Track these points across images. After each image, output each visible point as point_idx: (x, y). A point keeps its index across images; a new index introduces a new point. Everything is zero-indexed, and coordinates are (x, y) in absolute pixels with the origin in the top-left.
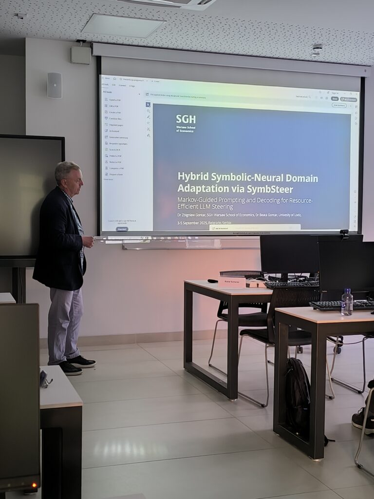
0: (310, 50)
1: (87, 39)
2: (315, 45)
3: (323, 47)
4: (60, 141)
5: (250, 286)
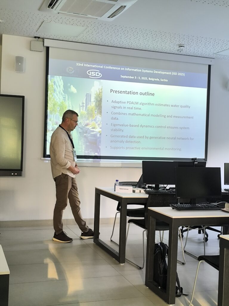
0: (177, 48)
1: (41, 37)
2: (180, 44)
3: (185, 46)
4: (22, 98)
5: (136, 192)
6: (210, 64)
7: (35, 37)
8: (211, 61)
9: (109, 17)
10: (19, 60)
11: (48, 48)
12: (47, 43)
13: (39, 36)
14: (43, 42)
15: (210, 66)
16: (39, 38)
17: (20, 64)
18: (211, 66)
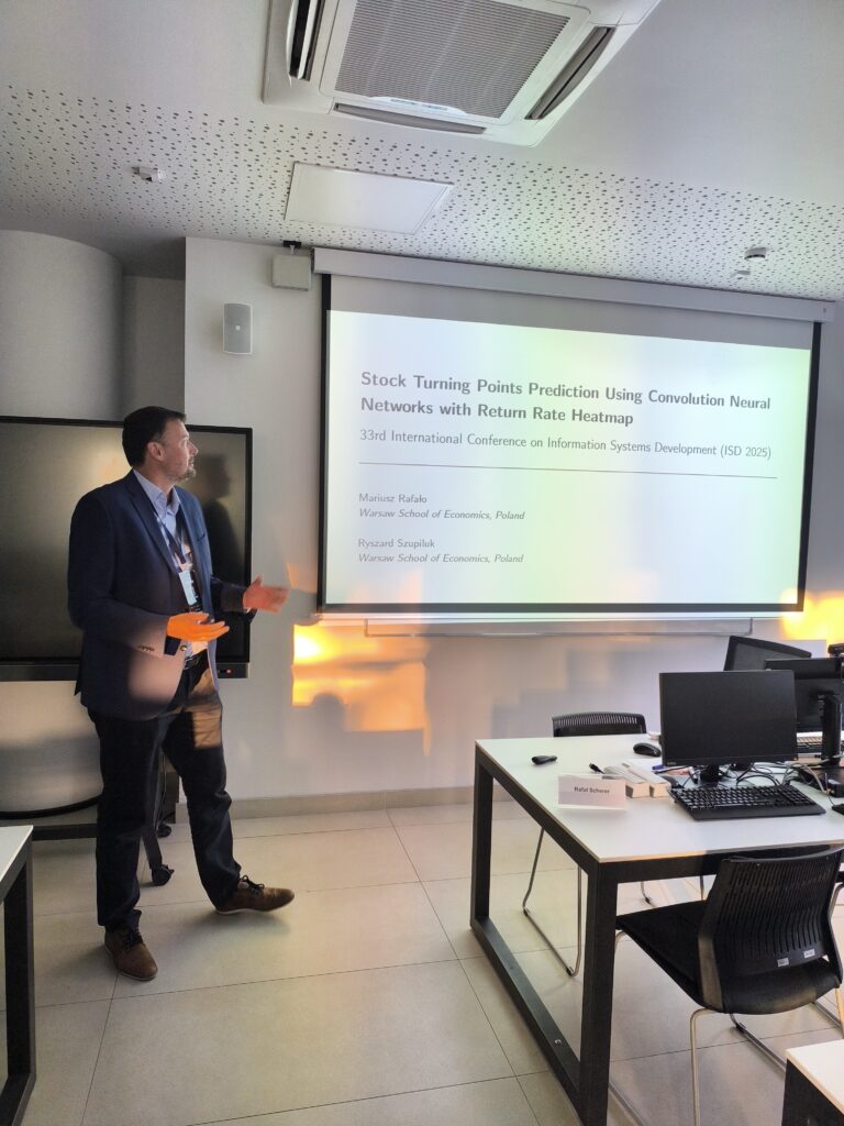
1: (303, 241)
4: (243, 437)
5: (634, 796)
6: (819, 319)
7: (287, 244)
8: (825, 310)
9: (530, 117)
10: (235, 315)
11: (326, 280)
12: (324, 263)
13: (297, 240)
14: (313, 259)
15: (818, 326)
16: (297, 245)
17: (238, 328)
18: (823, 326)
